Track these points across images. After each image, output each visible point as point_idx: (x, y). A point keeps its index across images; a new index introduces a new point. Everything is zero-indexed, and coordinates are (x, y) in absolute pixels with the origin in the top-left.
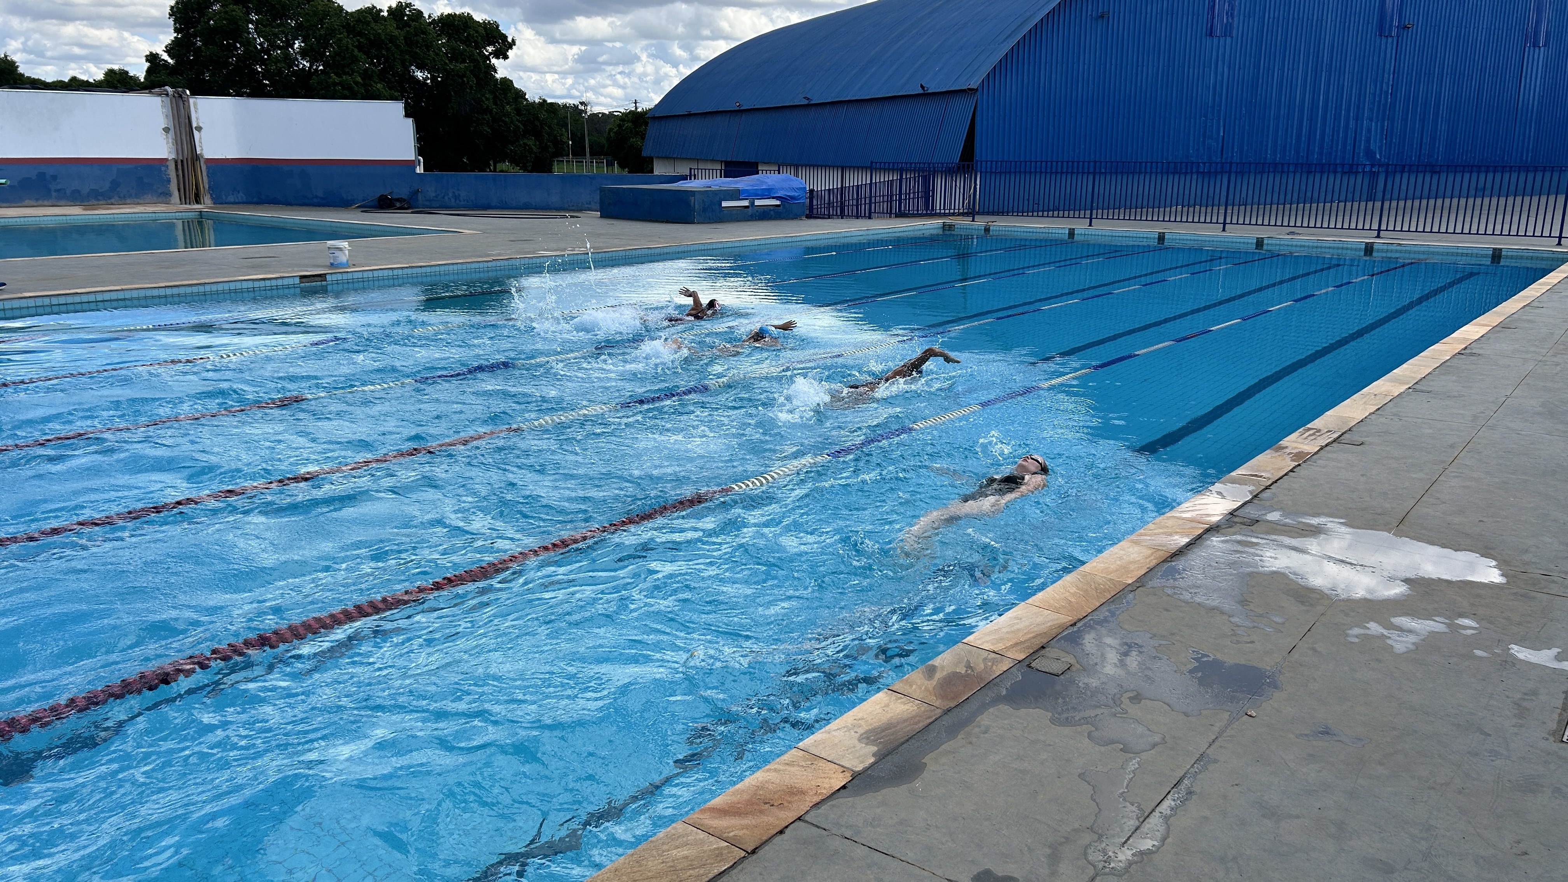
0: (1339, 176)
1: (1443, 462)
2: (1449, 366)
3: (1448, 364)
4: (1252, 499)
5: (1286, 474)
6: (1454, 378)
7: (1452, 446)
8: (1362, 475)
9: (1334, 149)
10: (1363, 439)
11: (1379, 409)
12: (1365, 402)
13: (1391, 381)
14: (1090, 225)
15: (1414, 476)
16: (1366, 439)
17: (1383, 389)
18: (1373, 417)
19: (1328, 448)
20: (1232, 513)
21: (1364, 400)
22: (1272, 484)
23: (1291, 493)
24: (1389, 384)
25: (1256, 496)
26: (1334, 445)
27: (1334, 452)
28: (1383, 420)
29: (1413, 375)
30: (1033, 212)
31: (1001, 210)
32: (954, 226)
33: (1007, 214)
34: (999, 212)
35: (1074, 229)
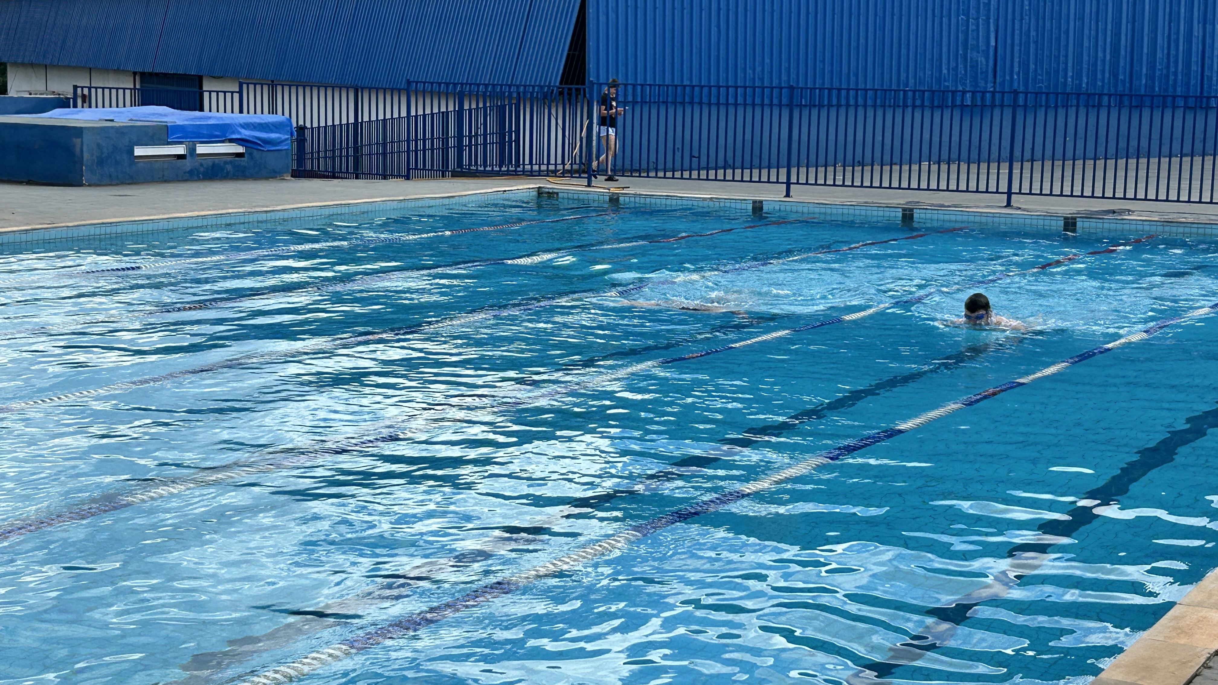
30: (691, 170)
31: (636, 166)
32: (557, 194)
33: (645, 175)
34: (632, 171)
35: (761, 202)
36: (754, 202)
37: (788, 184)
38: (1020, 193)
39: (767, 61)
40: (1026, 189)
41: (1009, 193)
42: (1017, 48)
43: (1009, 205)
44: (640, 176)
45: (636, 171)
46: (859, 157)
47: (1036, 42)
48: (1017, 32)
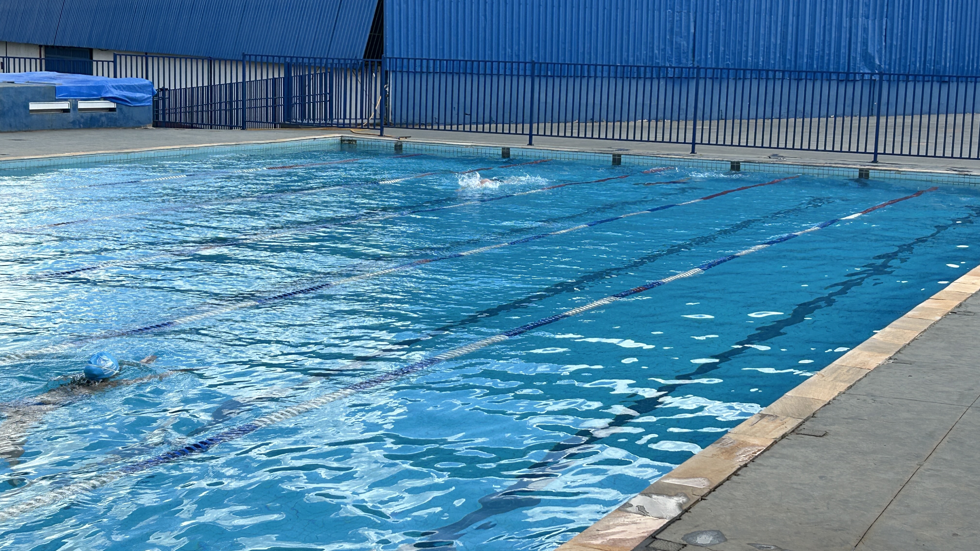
0: (834, 84)
1: (918, 456)
2: (938, 329)
3: (937, 326)
4: (682, 514)
5: (728, 479)
6: (943, 345)
7: (931, 435)
8: (821, 477)
9: (827, 51)
10: (827, 428)
11: (851, 387)
12: (835, 378)
13: (869, 349)
14: (530, 144)
15: (883, 476)
16: (832, 428)
17: (858, 360)
18: (843, 398)
19: (784, 441)
20: (653, 537)
21: (835, 375)
22: (710, 492)
23: (731, 504)
24: (866, 353)
25: (686, 511)
26: (792, 437)
27: (791, 446)
28: (854, 401)
29: (896, 341)
30: (464, 124)
31: (423, 121)
32: (355, 141)
35: (508, 149)
36: (503, 148)
37: (531, 135)
38: (701, 143)
39: (522, 42)
40: (705, 141)
41: (694, 144)
42: (710, 35)
43: (693, 152)
44: (426, 129)
45: (423, 124)
46: (590, 116)
47: (725, 30)
48: (710, 22)
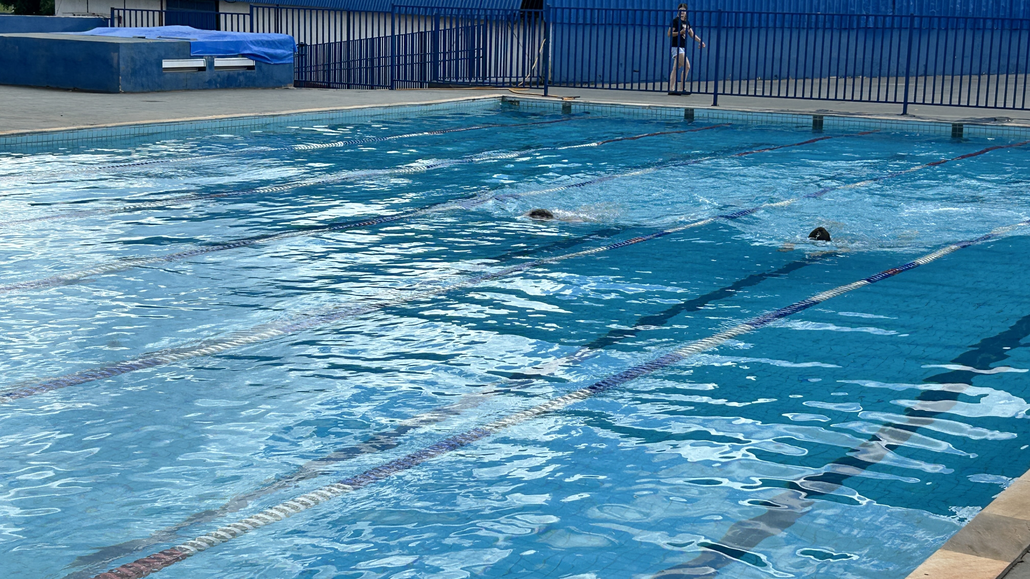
14: (715, 104)
30: (632, 83)
31: (586, 79)
32: (518, 102)
33: (594, 86)
34: (582, 83)
35: (692, 110)
36: (687, 110)
37: (716, 94)
38: (915, 103)
40: (920, 100)
41: (906, 103)
43: (905, 113)
44: (589, 87)
45: (586, 83)
46: (776, 72)
